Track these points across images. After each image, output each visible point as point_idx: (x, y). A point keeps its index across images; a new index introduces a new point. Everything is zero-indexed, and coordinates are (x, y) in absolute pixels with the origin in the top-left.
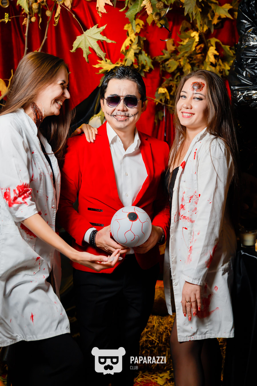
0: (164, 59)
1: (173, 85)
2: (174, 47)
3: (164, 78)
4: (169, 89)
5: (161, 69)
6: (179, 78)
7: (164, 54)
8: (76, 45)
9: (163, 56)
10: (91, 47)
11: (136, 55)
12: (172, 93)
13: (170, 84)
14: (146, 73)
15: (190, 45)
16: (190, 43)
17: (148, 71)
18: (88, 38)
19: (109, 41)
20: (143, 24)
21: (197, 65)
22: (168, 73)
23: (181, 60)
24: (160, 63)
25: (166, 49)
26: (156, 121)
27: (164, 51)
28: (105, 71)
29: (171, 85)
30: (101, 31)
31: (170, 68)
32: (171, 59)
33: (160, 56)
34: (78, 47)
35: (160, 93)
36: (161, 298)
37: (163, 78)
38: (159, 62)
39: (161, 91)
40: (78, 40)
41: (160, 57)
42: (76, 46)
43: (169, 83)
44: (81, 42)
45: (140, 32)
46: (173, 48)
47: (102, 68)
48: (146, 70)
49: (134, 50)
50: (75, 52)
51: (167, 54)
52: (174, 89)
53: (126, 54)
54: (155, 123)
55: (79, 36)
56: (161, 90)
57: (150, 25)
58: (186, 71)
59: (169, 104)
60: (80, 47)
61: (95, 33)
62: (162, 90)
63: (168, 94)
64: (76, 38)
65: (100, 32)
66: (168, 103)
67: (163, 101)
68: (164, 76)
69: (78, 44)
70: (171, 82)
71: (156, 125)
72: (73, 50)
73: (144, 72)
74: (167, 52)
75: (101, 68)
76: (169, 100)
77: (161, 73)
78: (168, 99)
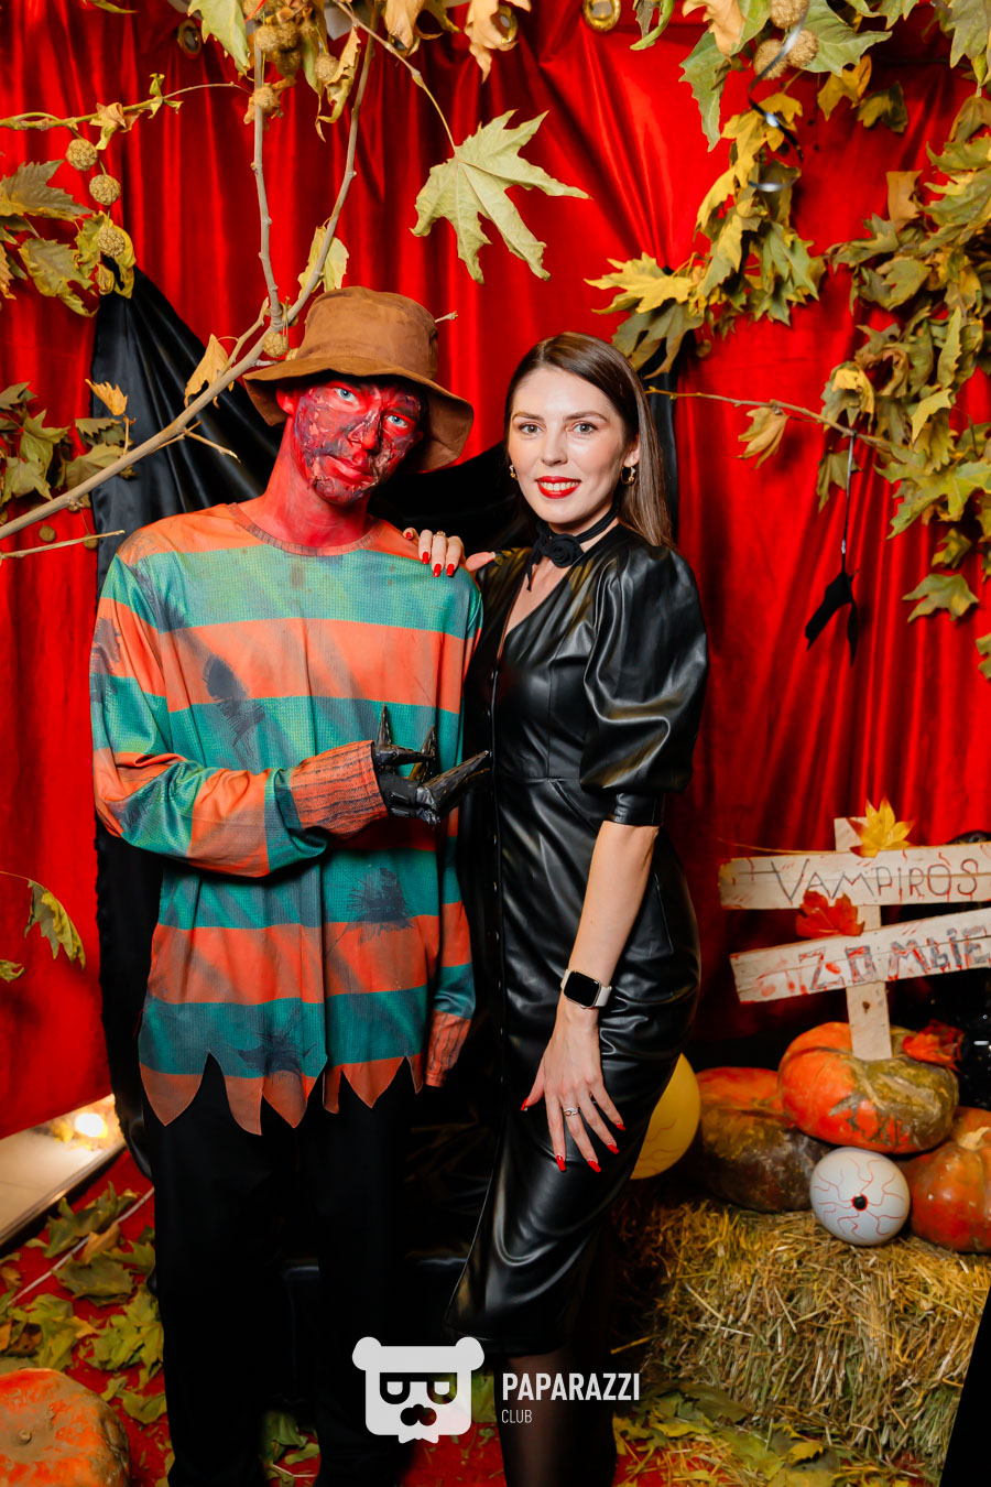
0: (871, 254)
1: (895, 359)
2: (916, 206)
3: (866, 329)
4: (880, 373)
5: (854, 294)
6: (924, 326)
7: (868, 235)
8: (429, 205)
9: (871, 244)
10: (483, 214)
11: (748, 238)
12: (887, 392)
13: (887, 355)
15: (980, 196)
16: (983, 189)
17: (803, 300)
18: (471, 173)
19: (555, 189)
20: (800, 113)
22: (883, 310)
23: (938, 259)
24: (854, 268)
25: (886, 216)
26: (824, 491)
27: (875, 222)
28: (628, 300)
29: (891, 358)
30: (524, 142)
31: (893, 286)
32: (901, 255)
33: (856, 243)
34: (434, 212)
35: (841, 389)
36: (754, 1156)
37: (859, 327)
38: (852, 264)
39: (845, 379)
40: (435, 182)
41: (854, 247)
42: (425, 210)
43: (884, 349)
44: (445, 191)
45: (783, 148)
46: (911, 211)
47: (624, 291)
48: (797, 296)
49: (744, 219)
50: (426, 234)
51: (885, 234)
52: (898, 373)
53: (716, 236)
54: (818, 499)
55: (438, 167)
56: (843, 376)
57: (827, 118)
58: (955, 301)
59: (873, 434)
60: (443, 212)
61: (499, 153)
62: (847, 377)
63: (870, 393)
64: (429, 175)
65: (518, 149)
66: (869, 428)
67: (851, 422)
68: (863, 323)
69: (434, 202)
70: (889, 345)
72: (420, 228)
73: (789, 303)
74: (885, 223)
75: (618, 290)
76: (871, 419)
77: (852, 309)
78: (868, 415)
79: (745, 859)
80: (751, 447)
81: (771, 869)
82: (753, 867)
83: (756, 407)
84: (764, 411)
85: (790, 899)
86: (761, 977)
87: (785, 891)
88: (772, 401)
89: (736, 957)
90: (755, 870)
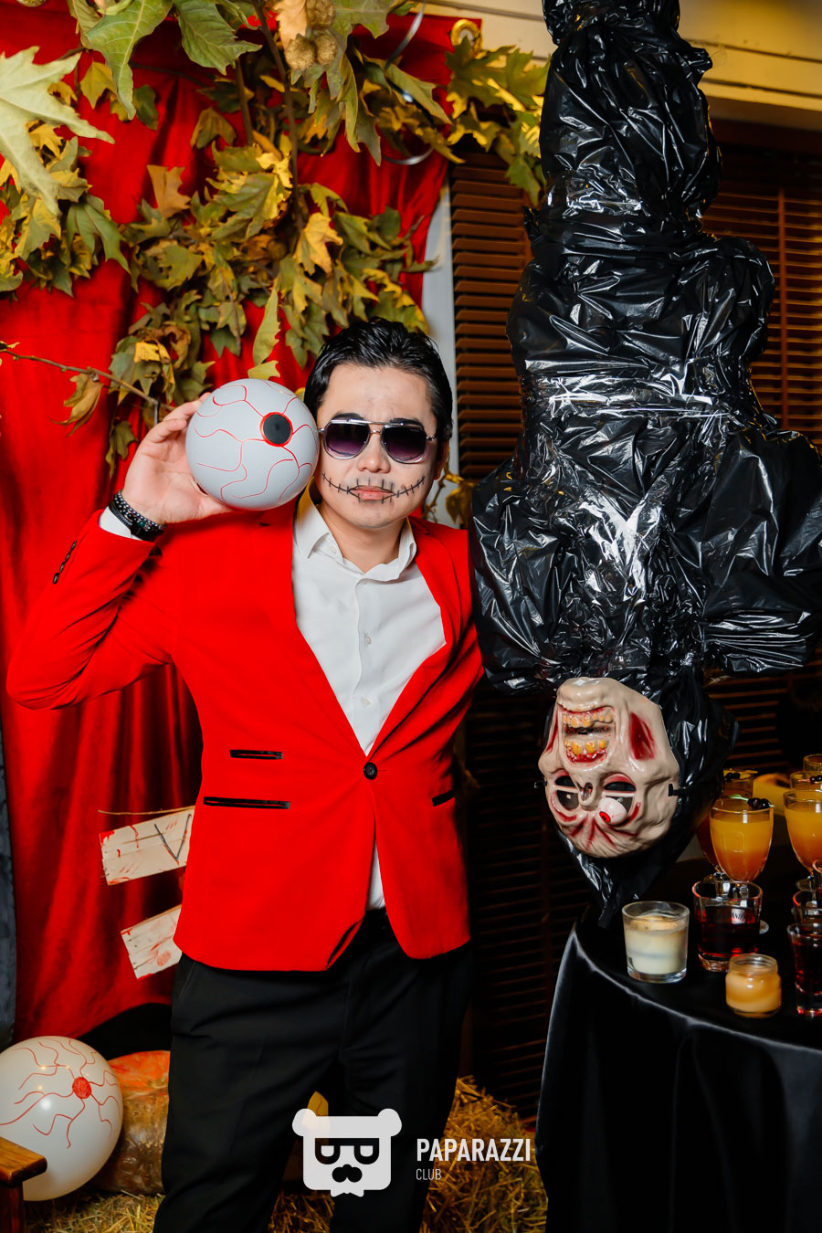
0: (148, 236)
2: (187, 199)
3: (148, 306)
4: (170, 346)
5: (136, 271)
6: (193, 308)
7: (142, 219)
9: (145, 227)
11: (64, 207)
13: (168, 331)
14: (78, 282)
15: (255, 196)
16: (255, 191)
17: (87, 275)
21: (251, 269)
23: (203, 247)
24: (134, 248)
25: (153, 203)
26: (109, 459)
27: (145, 207)
29: (172, 335)
32: (170, 240)
33: (134, 226)
35: (140, 361)
38: (131, 244)
41: (132, 229)
43: (162, 326)
46: (181, 202)
48: (80, 269)
49: (61, 188)
51: (159, 219)
52: (182, 348)
56: (144, 347)
58: (218, 287)
62: (145, 351)
63: (168, 365)
67: (147, 391)
70: (167, 323)
71: (111, 473)
73: (73, 275)
74: (154, 211)
79: (129, 827)
80: (74, 412)
81: (156, 832)
82: (137, 835)
83: (77, 373)
84: (83, 377)
85: (176, 858)
86: (156, 946)
87: (170, 852)
88: (89, 368)
89: (128, 932)
90: (139, 837)
